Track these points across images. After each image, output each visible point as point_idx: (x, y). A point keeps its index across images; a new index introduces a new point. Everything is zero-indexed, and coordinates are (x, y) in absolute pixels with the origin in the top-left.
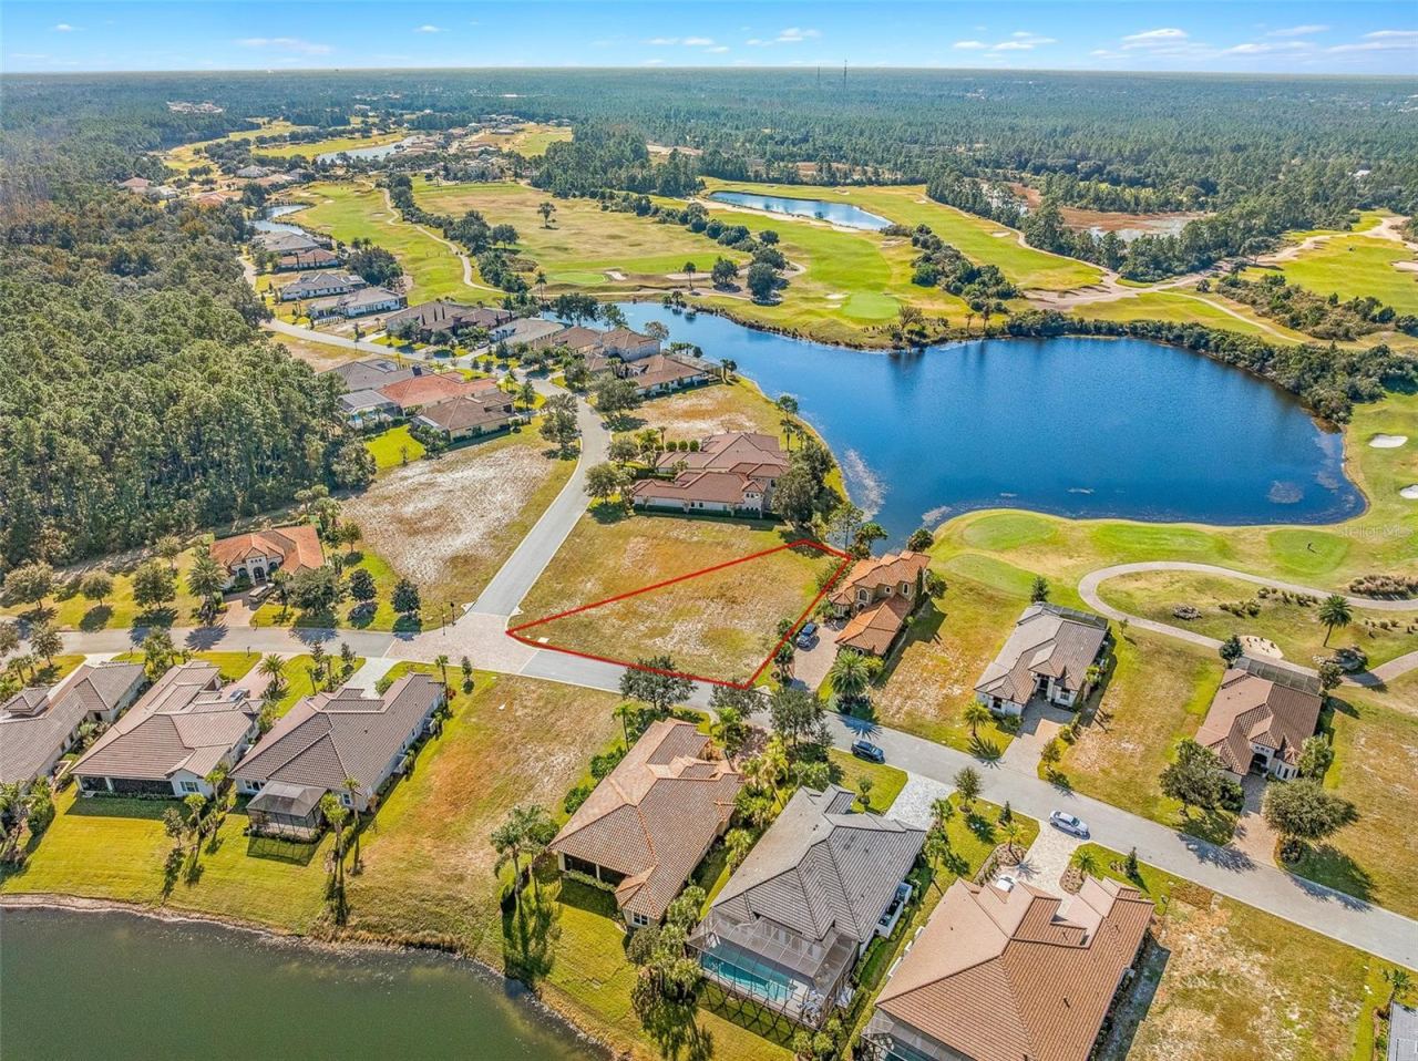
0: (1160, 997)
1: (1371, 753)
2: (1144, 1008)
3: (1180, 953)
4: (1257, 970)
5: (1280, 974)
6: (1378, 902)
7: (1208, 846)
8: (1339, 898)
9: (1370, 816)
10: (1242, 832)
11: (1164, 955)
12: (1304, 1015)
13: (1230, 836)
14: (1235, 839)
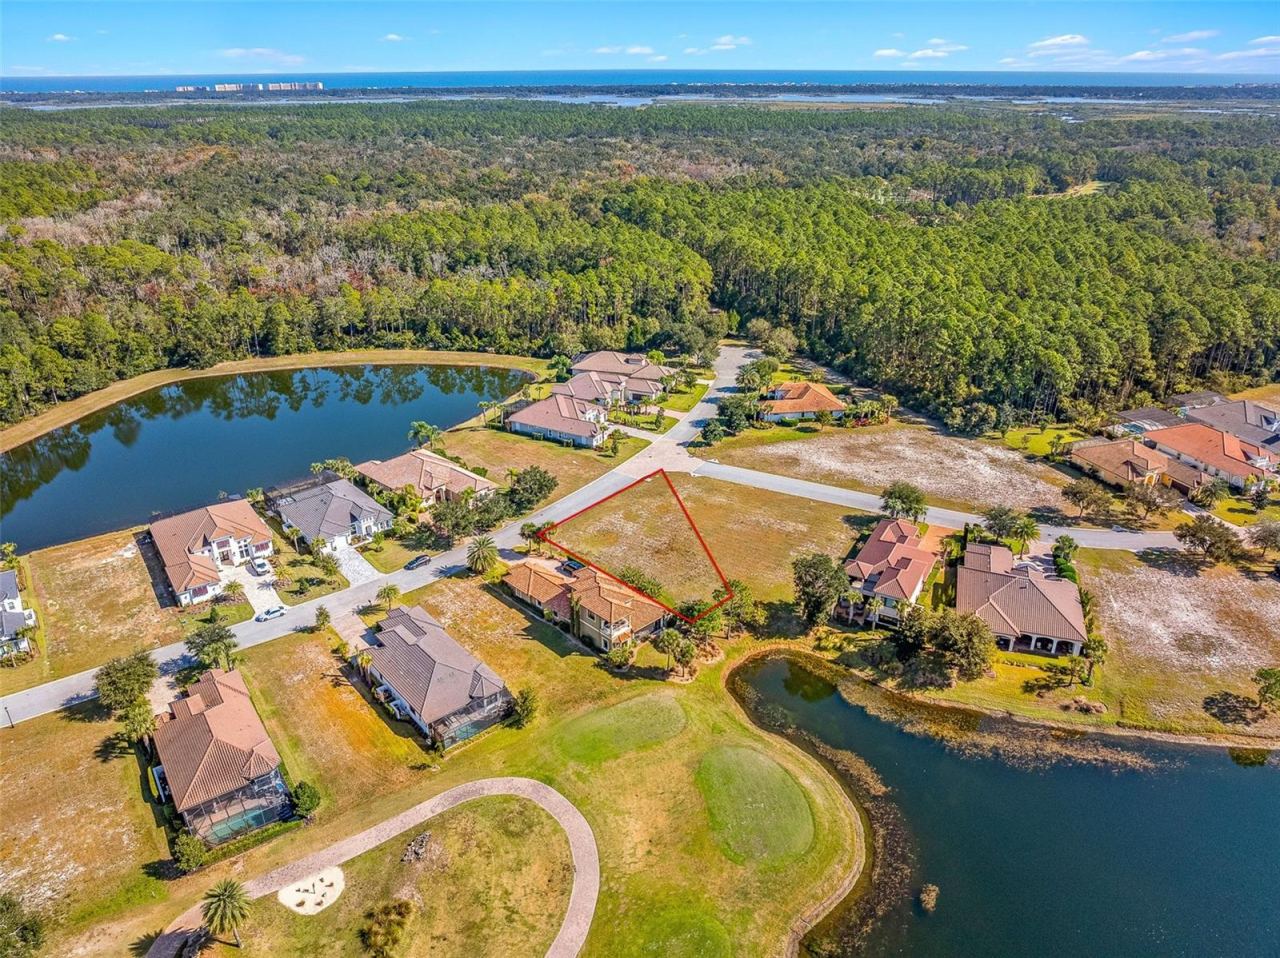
0: (152, 593)
1: (110, 832)
2: (154, 585)
3: (156, 611)
4: (113, 631)
5: (100, 638)
6: (57, 712)
7: (187, 666)
8: (85, 697)
9: (88, 762)
10: (171, 686)
11: (163, 605)
12: (78, 630)
13: (177, 679)
14: (172, 680)
